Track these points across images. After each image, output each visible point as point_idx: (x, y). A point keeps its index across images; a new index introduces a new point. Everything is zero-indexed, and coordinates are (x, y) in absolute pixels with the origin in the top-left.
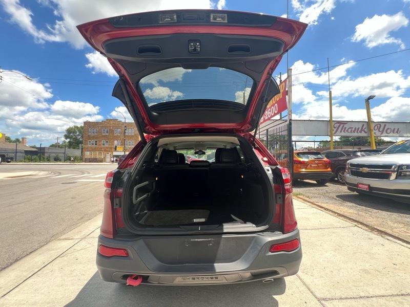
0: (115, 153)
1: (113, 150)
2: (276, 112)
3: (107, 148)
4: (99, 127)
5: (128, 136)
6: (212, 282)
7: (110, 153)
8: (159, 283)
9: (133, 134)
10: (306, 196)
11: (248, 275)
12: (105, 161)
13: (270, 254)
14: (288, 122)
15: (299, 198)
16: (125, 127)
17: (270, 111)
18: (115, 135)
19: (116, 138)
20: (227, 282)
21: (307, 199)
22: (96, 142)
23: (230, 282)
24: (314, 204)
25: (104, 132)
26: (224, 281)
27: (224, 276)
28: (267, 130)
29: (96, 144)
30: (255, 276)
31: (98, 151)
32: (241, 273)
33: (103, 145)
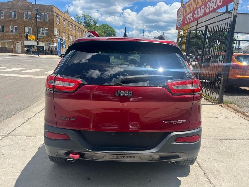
0: (27, 43)
1: (24, 38)
2: (220, 4)
3: (17, 36)
4: (5, 9)
5: (41, 22)
6: (131, 160)
7: (20, 42)
8: (92, 159)
9: (46, 20)
10: (237, 106)
11: (157, 156)
12: (16, 52)
13: (175, 143)
14: (232, 19)
15: (230, 107)
16: (37, 10)
17: (213, 2)
18: (25, 19)
19: (27, 24)
20: (141, 160)
21: (238, 108)
22: (3, 28)
23: (144, 161)
24: (244, 114)
25: (11, 17)
26: (139, 160)
27: (139, 156)
28: (207, 26)
29: (3, 31)
30: (162, 158)
31: (7, 39)
32: (152, 155)
33: (12, 31)
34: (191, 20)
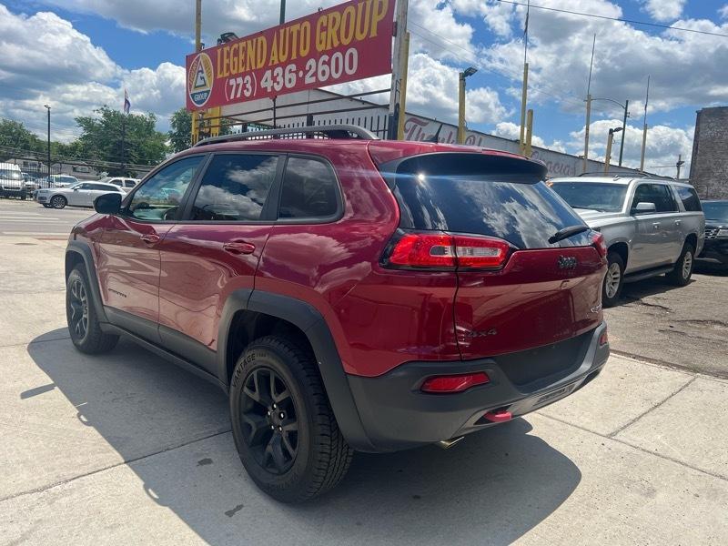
2: (350, 72)
14: (392, 110)
17: (327, 64)
34: (247, 94)
